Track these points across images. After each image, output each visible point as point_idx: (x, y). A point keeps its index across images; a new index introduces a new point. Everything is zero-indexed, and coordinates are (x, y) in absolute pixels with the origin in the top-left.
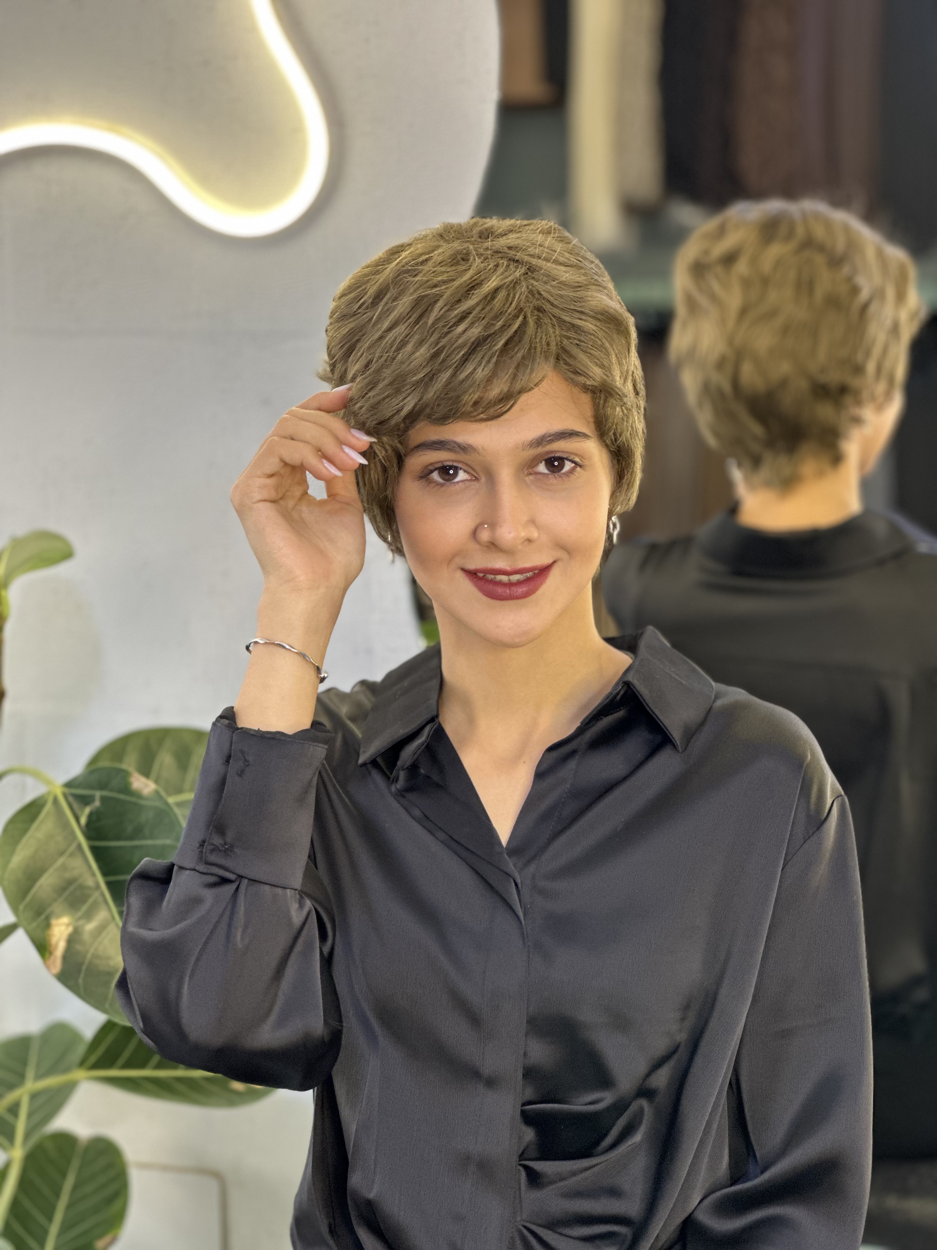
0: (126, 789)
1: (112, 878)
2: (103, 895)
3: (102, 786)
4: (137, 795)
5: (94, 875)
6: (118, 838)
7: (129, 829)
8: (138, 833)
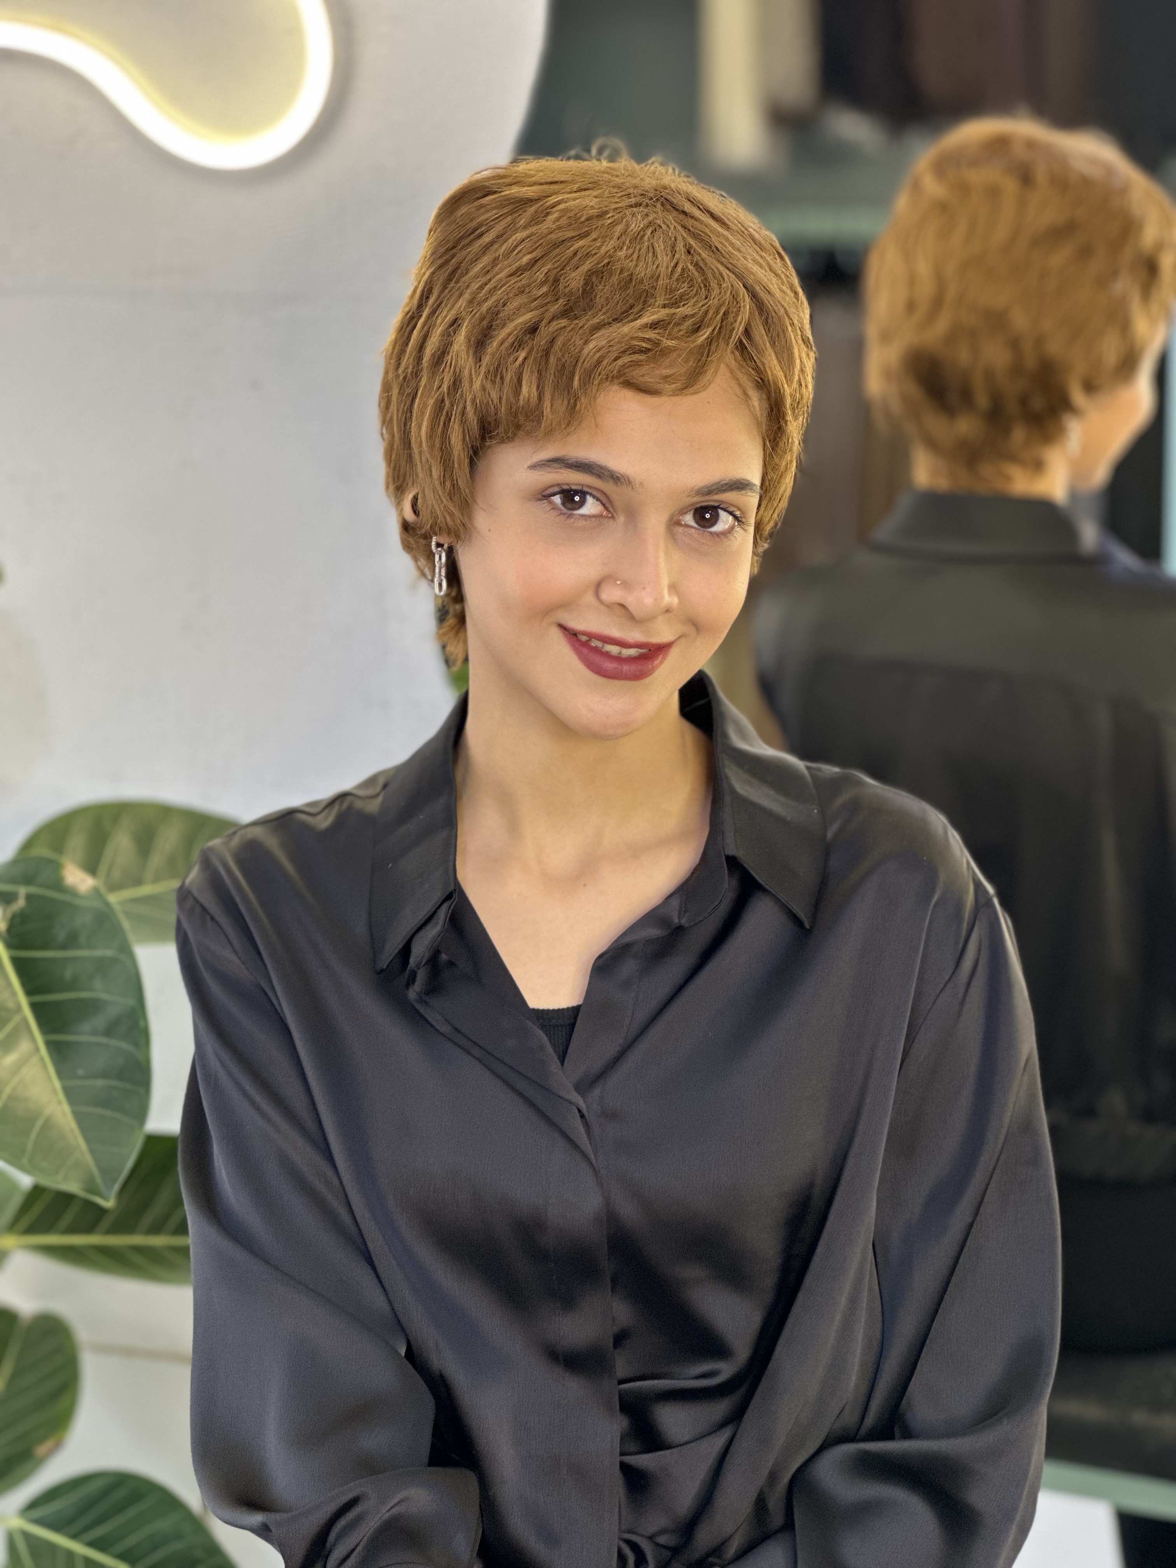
0: (58, 884)
1: (39, 998)
2: (25, 1020)
3: (28, 880)
4: (72, 892)
5: (14, 994)
6: (45, 947)
7: (61, 935)
8: (72, 941)
